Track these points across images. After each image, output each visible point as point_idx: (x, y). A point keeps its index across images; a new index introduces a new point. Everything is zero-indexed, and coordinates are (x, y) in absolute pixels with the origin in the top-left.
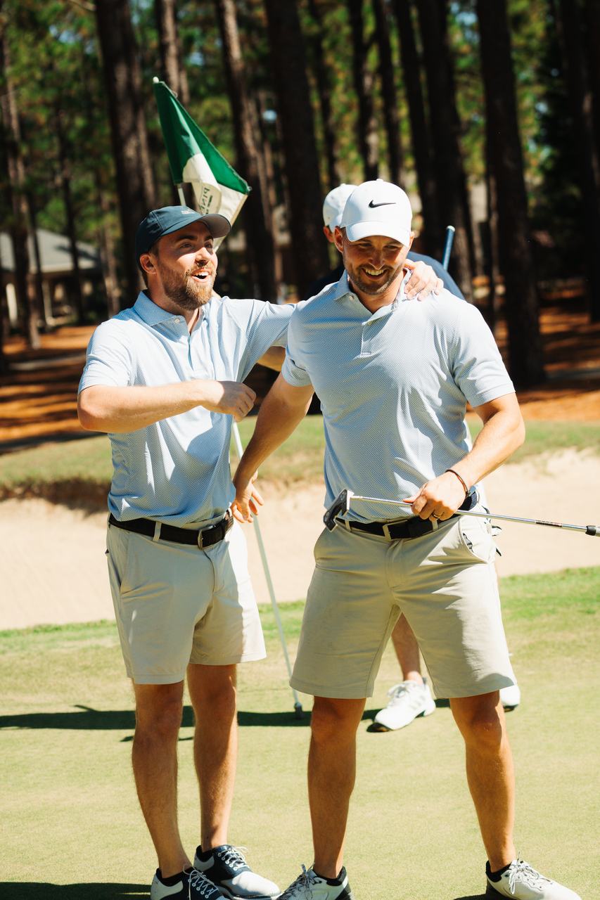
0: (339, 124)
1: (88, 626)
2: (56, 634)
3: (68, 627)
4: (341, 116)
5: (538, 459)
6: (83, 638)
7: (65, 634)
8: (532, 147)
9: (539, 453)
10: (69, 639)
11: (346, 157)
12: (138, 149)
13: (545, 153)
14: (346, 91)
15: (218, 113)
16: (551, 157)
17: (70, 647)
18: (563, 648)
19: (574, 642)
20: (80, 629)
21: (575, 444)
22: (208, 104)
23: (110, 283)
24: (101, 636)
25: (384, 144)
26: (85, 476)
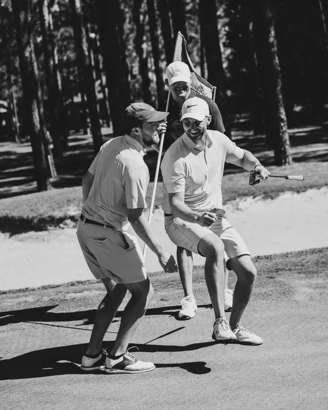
0: (127, 39)
1: (20, 291)
2: (4, 296)
3: (10, 292)
4: (128, 35)
5: (234, 202)
6: (18, 297)
7: (8, 295)
8: (222, 49)
9: (235, 199)
10: (11, 298)
11: (130, 55)
12: (31, 52)
13: (229, 51)
14: (130, 23)
15: (67, 34)
16: (232, 53)
17: (11, 302)
18: (260, 296)
19: (265, 292)
20: (16, 293)
21: (252, 195)
22: (62, 30)
23: (15, 119)
24: (27, 296)
25: (150, 49)
26: (10, 216)
